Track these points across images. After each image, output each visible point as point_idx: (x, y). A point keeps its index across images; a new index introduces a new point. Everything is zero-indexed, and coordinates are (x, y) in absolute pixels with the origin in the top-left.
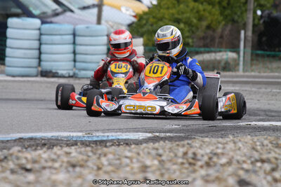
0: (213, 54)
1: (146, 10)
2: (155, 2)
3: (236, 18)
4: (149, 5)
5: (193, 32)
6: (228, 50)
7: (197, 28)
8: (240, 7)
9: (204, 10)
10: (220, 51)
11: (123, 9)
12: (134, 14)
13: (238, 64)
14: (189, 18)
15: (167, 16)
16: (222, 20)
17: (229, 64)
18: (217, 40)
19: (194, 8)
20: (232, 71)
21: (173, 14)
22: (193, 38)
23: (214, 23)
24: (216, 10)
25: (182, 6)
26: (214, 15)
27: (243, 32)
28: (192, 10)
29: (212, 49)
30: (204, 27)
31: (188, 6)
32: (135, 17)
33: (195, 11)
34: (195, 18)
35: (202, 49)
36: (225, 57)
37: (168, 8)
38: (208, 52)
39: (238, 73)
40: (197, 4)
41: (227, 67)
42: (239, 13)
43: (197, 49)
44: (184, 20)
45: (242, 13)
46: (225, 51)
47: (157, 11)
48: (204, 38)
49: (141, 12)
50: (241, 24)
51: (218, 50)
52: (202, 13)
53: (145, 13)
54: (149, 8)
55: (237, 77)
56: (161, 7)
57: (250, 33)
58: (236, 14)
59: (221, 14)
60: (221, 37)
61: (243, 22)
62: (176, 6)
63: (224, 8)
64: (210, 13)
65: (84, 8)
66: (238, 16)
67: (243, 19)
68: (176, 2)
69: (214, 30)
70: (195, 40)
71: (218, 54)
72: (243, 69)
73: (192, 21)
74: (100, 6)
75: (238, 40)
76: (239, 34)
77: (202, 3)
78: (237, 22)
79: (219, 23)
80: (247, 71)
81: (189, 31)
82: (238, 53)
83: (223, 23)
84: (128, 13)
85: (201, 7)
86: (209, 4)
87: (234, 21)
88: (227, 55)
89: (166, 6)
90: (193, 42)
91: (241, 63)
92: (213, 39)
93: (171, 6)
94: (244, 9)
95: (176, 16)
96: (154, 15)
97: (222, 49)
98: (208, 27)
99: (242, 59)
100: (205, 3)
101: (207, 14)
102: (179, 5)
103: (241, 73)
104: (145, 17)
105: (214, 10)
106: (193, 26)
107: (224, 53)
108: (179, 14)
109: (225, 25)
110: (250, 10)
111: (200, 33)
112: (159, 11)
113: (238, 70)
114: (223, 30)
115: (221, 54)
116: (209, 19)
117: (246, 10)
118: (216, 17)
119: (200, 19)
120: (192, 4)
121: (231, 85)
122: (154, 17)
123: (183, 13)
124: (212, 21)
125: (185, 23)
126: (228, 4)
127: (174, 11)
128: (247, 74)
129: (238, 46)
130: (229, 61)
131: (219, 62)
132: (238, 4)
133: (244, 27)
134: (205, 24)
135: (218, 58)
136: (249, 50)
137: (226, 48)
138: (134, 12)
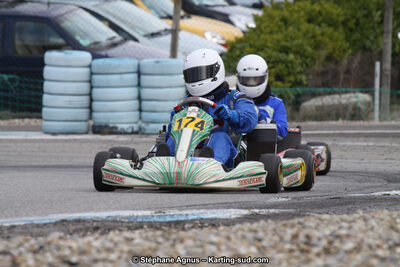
0: (337, 96)
1: (241, 35)
2: (253, 25)
3: (368, 44)
4: (244, 28)
5: (307, 65)
6: (358, 90)
7: (314, 60)
8: (373, 28)
9: (322, 34)
10: (346, 92)
11: (208, 35)
12: (223, 42)
13: (373, 110)
14: (301, 45)
15: (269, 45)
16: (349, 48)
17: (360, 109)
18: (342, 77)
19: (308, 32)
20: (363, 120)
21: (278, 41)
22: (307, 75)
23: (337, 52)
24: (340, 34)
25: (291, 28)
26: (337, 41)
27: (378, 64)
28: (305, 35)
29: (336, 89)
30: (322, 59)
31: (299, 29)
32: (224, 45)
33: (309, 35)
34: (310, 45)
35: (321, 90)
36: (354, 100)
37: (271, 33)
38: (330, 94)
39: (371, 123)
40: (311, 26)
41: (356, 114)
42: (372, 38)
43: (313, 89)
44: (294, 49)
45: (376, 37)
46: (354, 92)
47: (256, 37)
48: (323, 74)
49: (232, 39)
50: (375, 53)
51: (344, 89)
52: (319, 38)
53: (239, 41)
54: (244, 32)
55: (371, 128)
56: (261, 31)
57: (388, 65)
58: (368, 38)
59: (347, 39)
60: (348, 72)
61: (378, 50)
62: (283, 29)
63: (351, 30)
64: (331, 38)
65: (153, 35)
66: (372, 42)
67: (378, 46)
68: (282, 24)
69: (337, 63)
70: (311, 77)
71: (343, 96)
72: (380, 117)
73: (306, 50)
74: (174, 32)
75: (372, 74)
76: (374, 66)
77: (319, 25)
78: (370, 50)
79: (344, 51)
80: (385, 120)
81: (302, 65)
82: (372, 94)
83: (350, 51)
84: (215, 40)
85: (318, 30)
86: (330, 25)
87: (364, 48)
88: (357, 97)
89: (268, 29)
90: (307, 80)
91: (377, 108)
92: (336, 75)
93: (276, 29)
94: (378, 30)
95: (284, 43)
96: (252, 42)
97: (349, 89)
98: (329, 58)
99: (377, 102)
100: (323, 25)
101: (327, 40)
102: (286, 29)
103: (376, 122)
104: (239, 46)
105: (336, 34)
106: (307, 58)
107: (352, 95)
108: (287, 41)
109: (353, 55)
110: (388, 32)
111: (318, 67)
112: (259, 36)
113: (373, 119)
114: (350, 62)
115: (348, 95)
116: (330, 46)
117: (382, 33)
118: (340, 43)
119: (317, 47)
120: (305, 26)
121: (362, 139)
122: (251, 46)
123: (292, 39)
124: (334, 49)
125: (296, 53)
126: (357, 24)
127: (280, 36)
128: (385, 123)
129: (373, 85)
130: (360, 105)
131: (345, 107)
132: (371, 25)
133: (380, 56)
134: (323, 53)
135: (344, 101)
136: (387, 90)
137: (354, 87)
138: (223, 39)
